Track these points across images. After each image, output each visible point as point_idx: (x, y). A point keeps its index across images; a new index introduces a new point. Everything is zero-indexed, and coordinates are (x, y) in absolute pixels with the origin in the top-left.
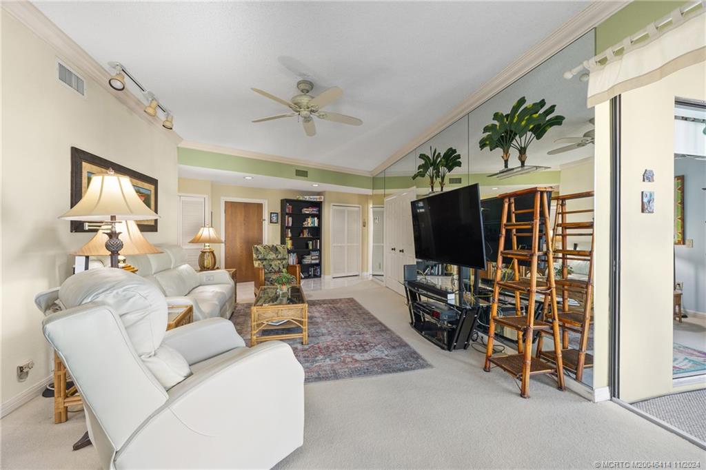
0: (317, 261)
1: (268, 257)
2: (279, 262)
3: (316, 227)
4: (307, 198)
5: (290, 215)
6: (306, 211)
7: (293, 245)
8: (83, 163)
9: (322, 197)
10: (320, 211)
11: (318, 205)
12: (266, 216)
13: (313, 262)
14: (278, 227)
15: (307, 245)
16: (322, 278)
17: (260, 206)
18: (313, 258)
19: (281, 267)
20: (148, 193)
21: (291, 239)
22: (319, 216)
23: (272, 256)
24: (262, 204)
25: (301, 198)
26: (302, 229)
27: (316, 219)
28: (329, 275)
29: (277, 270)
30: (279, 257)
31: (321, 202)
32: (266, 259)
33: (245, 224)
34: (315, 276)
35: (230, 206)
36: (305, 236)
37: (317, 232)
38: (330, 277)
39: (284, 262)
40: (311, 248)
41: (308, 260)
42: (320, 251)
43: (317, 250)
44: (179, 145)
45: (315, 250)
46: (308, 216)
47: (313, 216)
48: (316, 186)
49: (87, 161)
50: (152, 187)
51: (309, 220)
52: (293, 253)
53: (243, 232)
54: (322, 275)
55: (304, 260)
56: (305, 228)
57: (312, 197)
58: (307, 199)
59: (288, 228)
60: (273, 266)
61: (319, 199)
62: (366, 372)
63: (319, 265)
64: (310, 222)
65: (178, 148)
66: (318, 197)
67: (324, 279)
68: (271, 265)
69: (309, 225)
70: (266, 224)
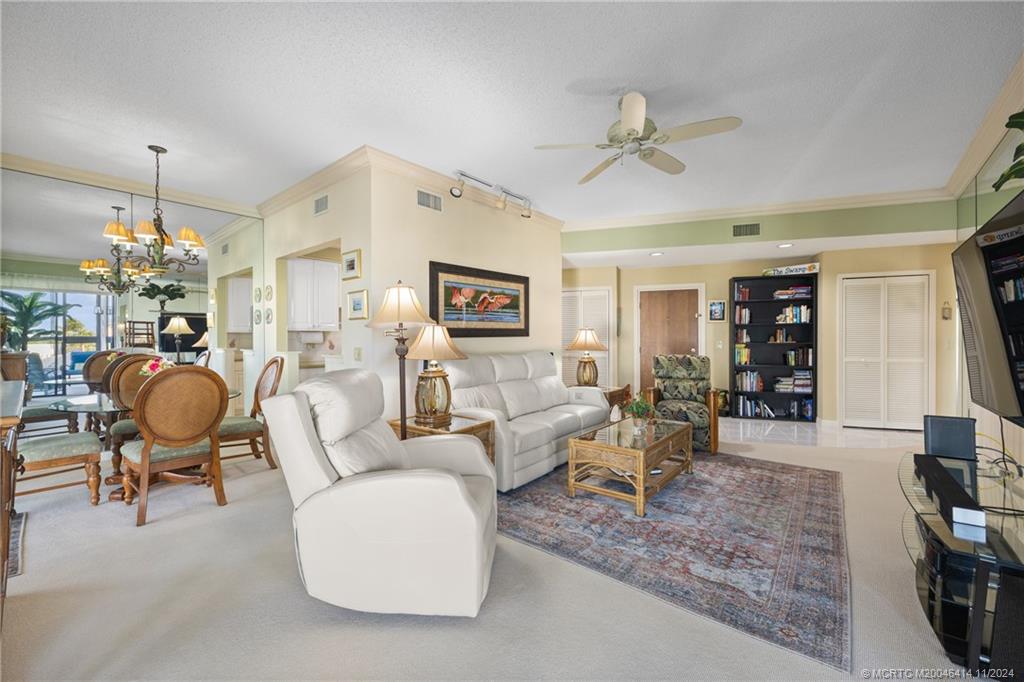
0: (809, 390)
1: (675, 375)
2: (692, 383)
3: (805, 324)
4: (784, 271)
5: (744, 305)
6: (781, 295)
7: (751, 356)
8: (440, 274)
9: (817, 265)
10: (814, 292)
11: (810, 281)
12: (703, 308)
13: (798, 390)
14: (725, 325)
15: (785, 357)
16: (817, 424)
17: (694, 293)
18: (797, 382)
19: (695, 393)
20: (517, 293)
21: (747, 346)
22: (812, 303)
23: (682, 372)
24: (697, 290)
25: (771, 273)
26: (774, 329)
27: (804, 308)
28: (833, 417)
29: (687, 395)
30: (693, 375)
31: (816, 275)
32: (670, 378)
33: (669, 323)
34: (802, 417)
35: (648, 297)
36: (778, 341)
37: (806, 334)
38: (837, 424)
39: (701, 384)
40: (793, 363)
41: (785, 386)
42: (814, 370)
43: (809, 369)
44: (563, 231)
45: (802, 366)
46: (786, 303)
47: (797, 303)
48: (786, 247)
49: (442, 271)
50: (521, 287)
51: (789, 311)
52: (752, 371)
53: (666, 335)
54: (818, 419)
55: (777, 386)
56: (781, 327)
57: (792, 268)
58: (784, 274)
59: (742, 327)
60: (681, 389)
61: (810, 269)
62: (679, 596)
63: (812, 397)
64: (789, 316)
65: (561, 234)
66: (806, 266)
67: (820, 424)
68: (677, 387)
69: (789, 321)
70: (703, 322)
